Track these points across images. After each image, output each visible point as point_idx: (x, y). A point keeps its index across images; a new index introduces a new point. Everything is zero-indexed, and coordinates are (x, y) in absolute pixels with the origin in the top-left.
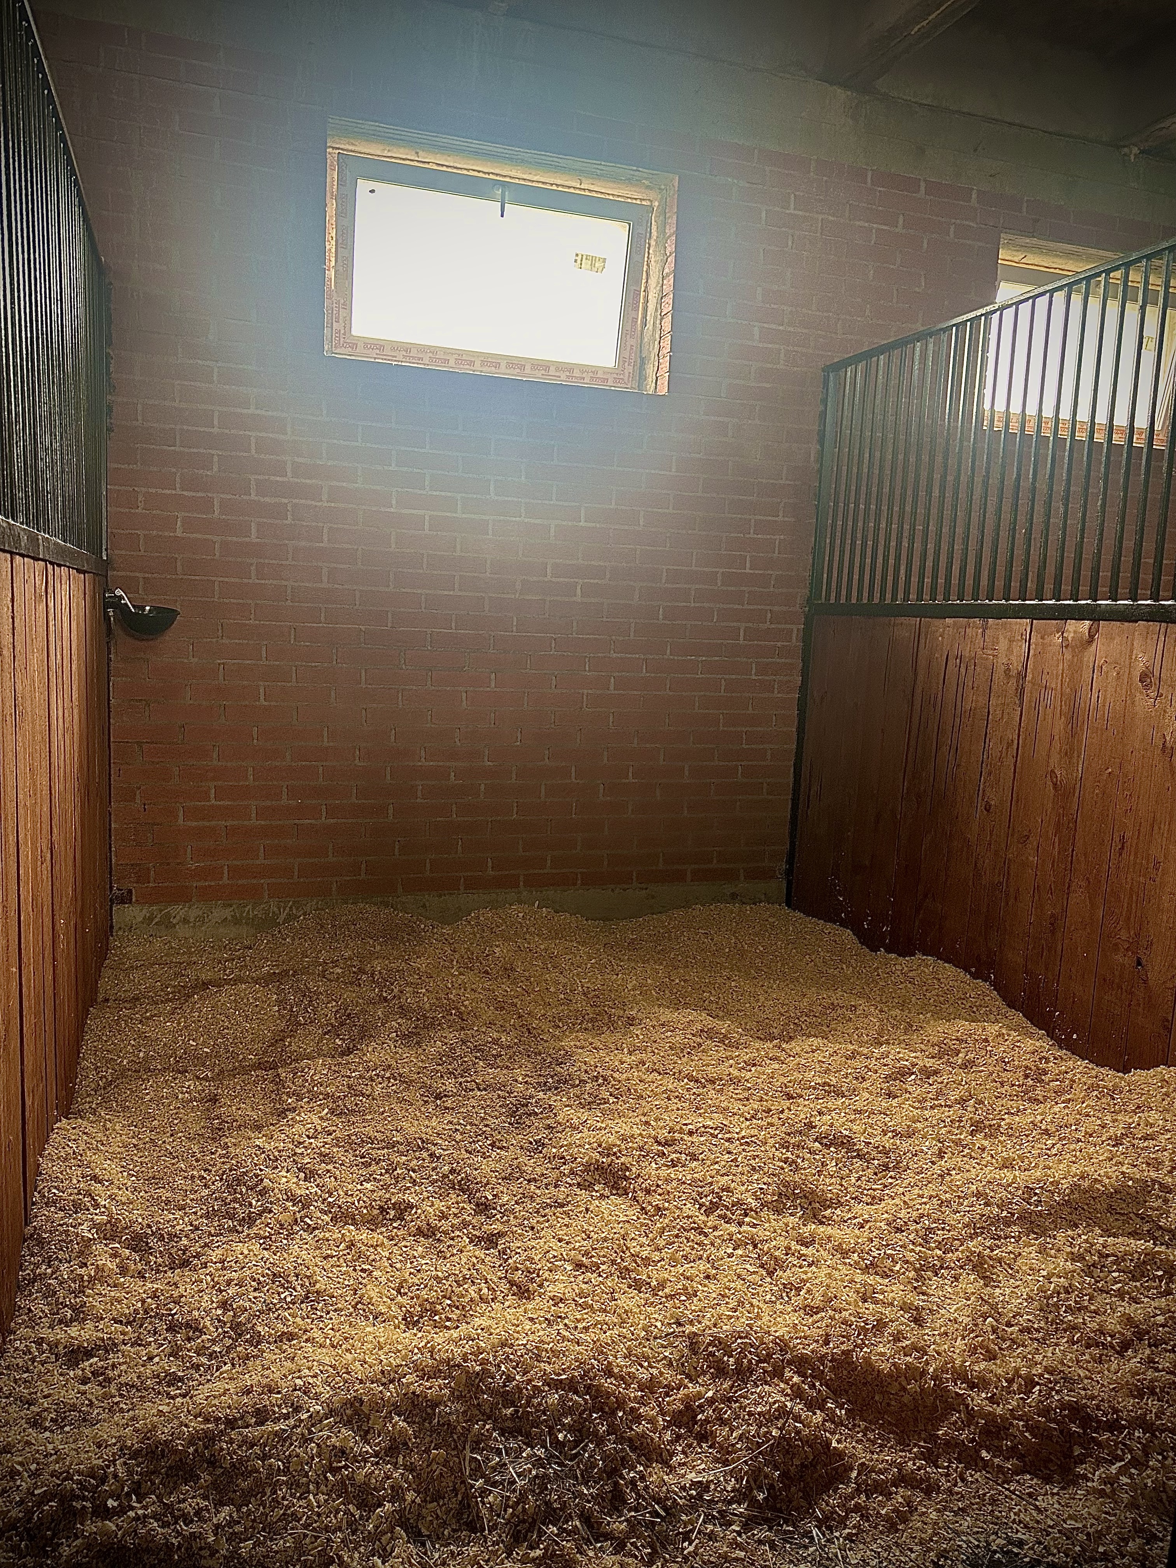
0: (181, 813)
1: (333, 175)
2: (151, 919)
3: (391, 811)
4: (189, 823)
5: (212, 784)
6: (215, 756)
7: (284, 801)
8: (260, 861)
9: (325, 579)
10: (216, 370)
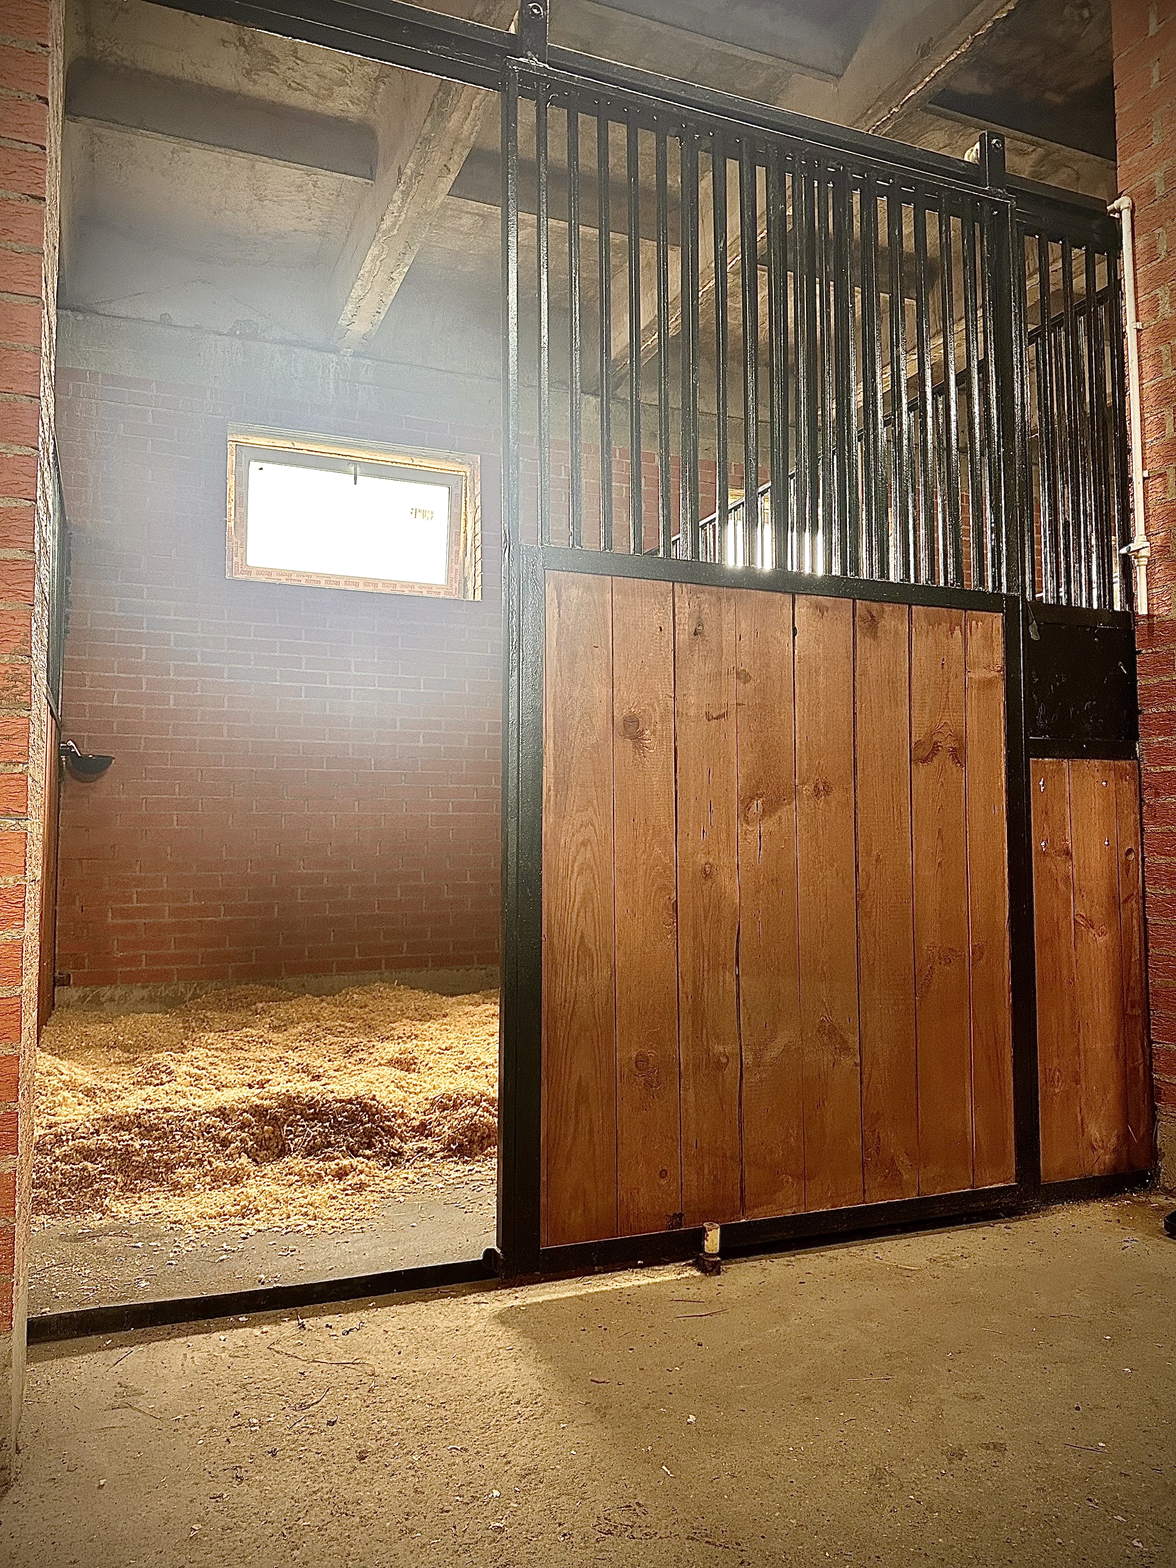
0: (110, 915)
1: (231, 459)
2: (85, 997)
3: (276, 910)
4: (115, 921)
5: (134, 890)
6: (138, 868)
7: (191, 903)
8: (172, 951)
9: (225, 734)
10: (146, 590)
